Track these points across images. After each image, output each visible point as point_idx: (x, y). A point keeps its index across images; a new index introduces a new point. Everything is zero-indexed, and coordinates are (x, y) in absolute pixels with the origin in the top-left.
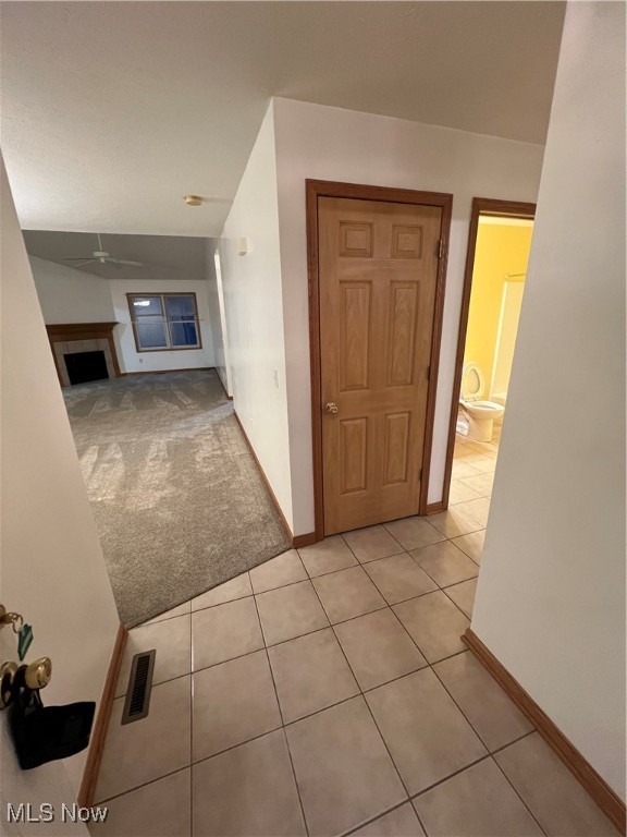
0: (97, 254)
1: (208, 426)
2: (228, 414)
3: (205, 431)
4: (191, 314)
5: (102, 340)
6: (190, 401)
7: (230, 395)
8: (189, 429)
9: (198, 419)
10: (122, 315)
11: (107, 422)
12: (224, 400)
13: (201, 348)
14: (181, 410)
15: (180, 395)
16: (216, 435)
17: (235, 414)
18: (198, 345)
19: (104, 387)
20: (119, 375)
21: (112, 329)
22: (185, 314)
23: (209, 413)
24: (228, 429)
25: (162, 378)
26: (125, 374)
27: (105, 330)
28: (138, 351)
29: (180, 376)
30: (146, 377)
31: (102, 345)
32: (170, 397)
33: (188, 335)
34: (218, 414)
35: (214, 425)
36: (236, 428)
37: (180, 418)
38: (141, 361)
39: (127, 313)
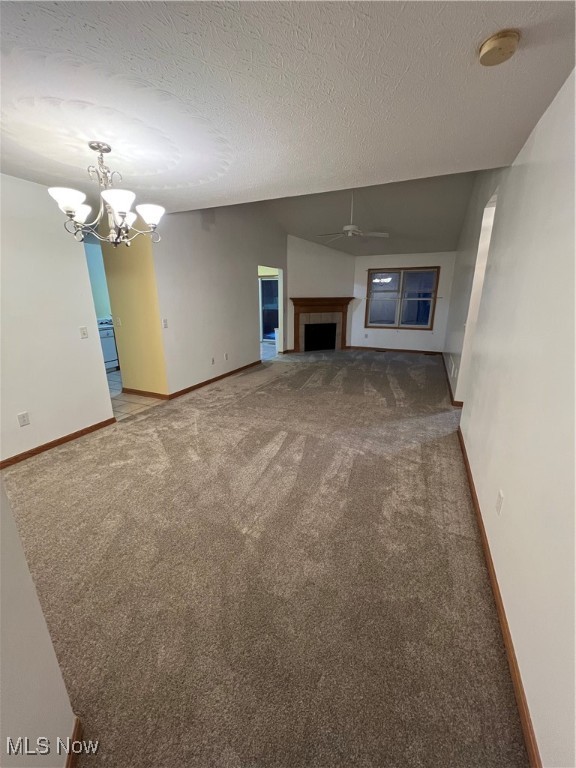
0: (347, 228)
1: (415, 445)
2: (449, 430)
3: (409, 453)
4: (428, 291)
5: (337, 313)
6: (403, 395)
7: (457, 399)
8: (389, 441)
9: (404, 427)
10: (359, 292)
11: (309, 402)
12: (444, 404)
13: (431, 329)
14: (389, 406)
15: (393, 382)
16: (423, 467)
17: (459, 433)
18: (428, 326)
19: (326, 358)
20: (344, 347)
21: (348, 303)
22: (422, 291)
23: (422, 421)
24: (444, 462)
25: (381, 357)
26: (350, 347)
27: (341, 304)
28: (366, 327)
29: (400, 357)
30: (366, 354)
31: (336, 318)
32: (382, 385)
33: (420, 315)
34: (434, 426)
35: (424, 446)
36: (457, 464)
37: (383, 418)
38: (366, 336)
39: (365, 289)
